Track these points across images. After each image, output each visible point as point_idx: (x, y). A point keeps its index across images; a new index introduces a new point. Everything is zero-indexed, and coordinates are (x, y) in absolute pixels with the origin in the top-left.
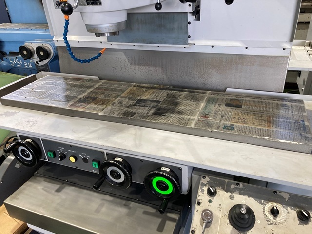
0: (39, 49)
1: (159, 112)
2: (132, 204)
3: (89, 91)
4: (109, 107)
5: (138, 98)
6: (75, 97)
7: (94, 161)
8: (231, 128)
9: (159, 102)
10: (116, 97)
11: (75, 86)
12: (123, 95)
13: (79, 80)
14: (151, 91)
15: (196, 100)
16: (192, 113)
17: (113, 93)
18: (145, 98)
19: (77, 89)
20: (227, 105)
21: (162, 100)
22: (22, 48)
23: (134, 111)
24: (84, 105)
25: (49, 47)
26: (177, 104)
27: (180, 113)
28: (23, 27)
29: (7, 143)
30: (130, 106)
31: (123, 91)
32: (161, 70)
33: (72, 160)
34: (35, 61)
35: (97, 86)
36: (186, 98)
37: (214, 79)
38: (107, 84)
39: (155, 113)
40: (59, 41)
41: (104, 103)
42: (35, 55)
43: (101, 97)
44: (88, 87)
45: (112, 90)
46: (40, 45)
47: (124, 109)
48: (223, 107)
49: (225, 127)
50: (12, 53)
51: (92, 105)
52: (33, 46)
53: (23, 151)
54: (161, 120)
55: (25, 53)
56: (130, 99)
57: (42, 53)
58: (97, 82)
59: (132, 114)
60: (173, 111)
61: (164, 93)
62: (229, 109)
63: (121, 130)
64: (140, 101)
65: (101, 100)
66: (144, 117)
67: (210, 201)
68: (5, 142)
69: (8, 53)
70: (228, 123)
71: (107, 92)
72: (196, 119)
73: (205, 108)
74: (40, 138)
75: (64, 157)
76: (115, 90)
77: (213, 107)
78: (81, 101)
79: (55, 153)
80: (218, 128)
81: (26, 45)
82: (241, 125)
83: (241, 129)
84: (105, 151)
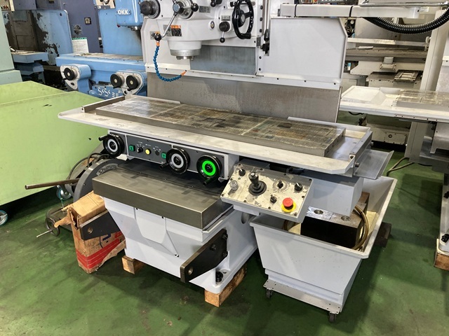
0: (130, 78)
1: (220, 126)
2: (187, 189)
3: (169, 110)
4: (182, 120)
5: (208, 117)
6: (156, 113)
7: (163, 152)
8: (272, 137)
9: (224, 120)
10: (190, 115)
11: (158, 106)
12: (197, 114)
13: (163, 102)
14: (225, 114)
15: (256, 121)
16: (247, 128)
17: (189, 113)
18: (214, 117)
19: (159, 108)
20: (279, 126)
21: (228, 119)
22: (114, 77)
23: (201, 123)
24: (162, 117)
25: (140, 77)
26: (238, 122)
27: (237, 127)
28: (116, 57)
29: (91, 157)
30: (200, 121)
31: (197, 112)
32: (234, 98)
33: (148, 152)
34: (124, 90)
35: (177, 107)
36: (249, 120)
37: (279, 108)
38: (185, 106)
39: (217, 126)
40: (150, 67)
41: (179, 117)
42: (125, 84)
43: (179, 114)
44: (169, 108)
45: (189, 111)
46: (131, 74)
47: (194, 122)
48: (275, 127)
49: (267, 137)
50: (101, 83)
51: (170, 118)
52: (124, 75)
53: (112, 143)
54: (221, 130)
55: (116, 81)
56: (201, 117)
57: (132, 83)
58: (178, 105)
59: (199, 125)
60: (232, 126)
61: (232, 116)
62: (279, 128)
63: (187, 135)
65: (177, 116)
66: (207, 127)
67: (239, 179)
69: (97, 83)
70: (271, 135)
71: (183, 112)
72: (248, 131)
73: (260, 126)
74: (126, 134)
75: (141, 150)
76: (191, 111)
77: (267, 126)
78: (161, 115)
79: (134, 147)
80: (262, 136)
81: (118, 73)
82: (280, 137)
83: (279, 139)
84: (173, 144)
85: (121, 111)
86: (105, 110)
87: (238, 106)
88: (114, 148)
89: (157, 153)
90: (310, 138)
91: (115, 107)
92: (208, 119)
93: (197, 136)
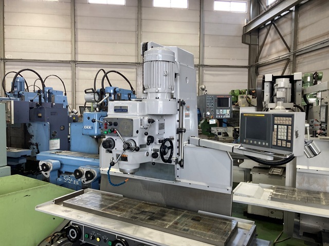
0: (88, 172)
1: (152, 219)
3: (115, 203)
4: (124, 213)
5: (143, 210)
6: (106, 206)
7: (110, 241)
8: (187, 230)
9: (154, 213)
10: (129, 208)
11: (107, 199)
12: (135, 207)
13: (111, 196)
14: (152, 207)
15: (176, 214)
16: (170, 221)
17: (129, 206)
18: (147, 210)
19: (108, 201)
20: (192, 219)
21: (156, 212)
22: (77, 171)
23: (138, 216)
24: (110, 210)
25: (95, 171)
26: (164, 215)
27: (163, 220)
28: (79, 155)
30: (137, 214)
31: (135, 205)
32: (161, 194)
33: (98, 239)
34: (82, 180)
35: (120, 200)
36: (171, 213)
37: (192, 204)
38: (127, 200)
39: (149, 219)
40: (104, 170)
41: (122, 210)
42: (84, 176)
43: (122, 207)
44: (115, 201)
45: (129, 204)
46: (89, 170)
47: (132, 215)
48: (190, 220)
49: (184, 230)
50: (67, 173)
51: (115, 211)
52: (84, 170)
53: (72, 232)
54: (151, 223)
55: (78, 173)
56: (137, 210)
57: (89, 176)
58: (121, 198)
59: (136, 218)
60: (159, 219)
61: (159, 209)
62: (192, 221)
64: (143, 211)
65: (121, 209)
66: (142, 220)
68: (52, 235)
69: (64, 172)
70: (187, 228)
71: (125, 205)
72: (171, 223)
73: (179, 219)
74: (83, 225)
75: (94, 238)
76: (131, 204)
77: (184, 219)
78: (109, 208)
79: (89, 235)
80: (180, 229)
81: (80, 168)
82: (193, 230)
83: (192, 231)
84: (117, 235)
85: (81, 204)
86: (70, 203)
87: (163, 201)
88: (74, 236)
89: (105, 241)
90: (214, 231)
91: (77, 201)
92: (143, 212)
93: (134, 227)
